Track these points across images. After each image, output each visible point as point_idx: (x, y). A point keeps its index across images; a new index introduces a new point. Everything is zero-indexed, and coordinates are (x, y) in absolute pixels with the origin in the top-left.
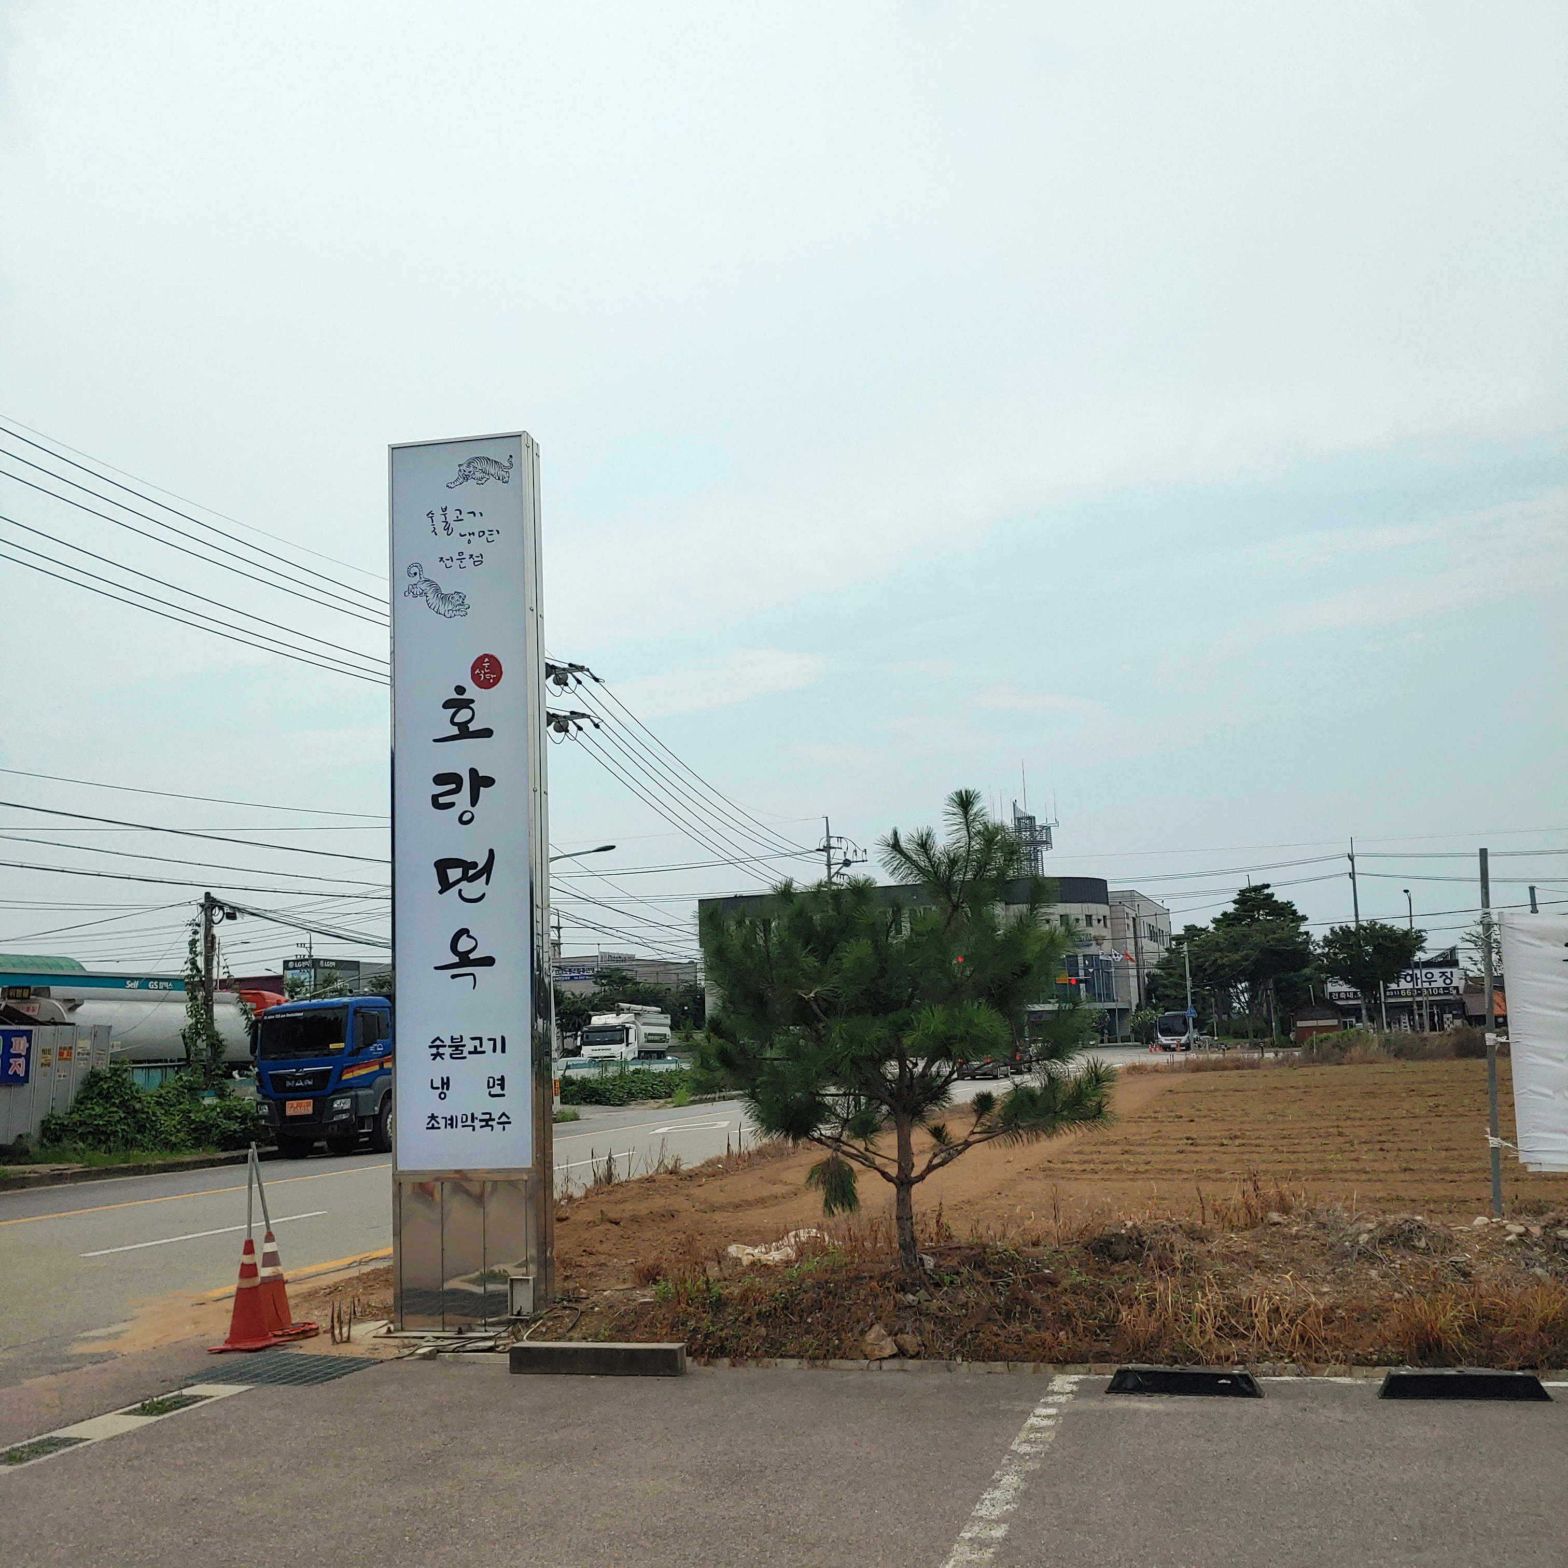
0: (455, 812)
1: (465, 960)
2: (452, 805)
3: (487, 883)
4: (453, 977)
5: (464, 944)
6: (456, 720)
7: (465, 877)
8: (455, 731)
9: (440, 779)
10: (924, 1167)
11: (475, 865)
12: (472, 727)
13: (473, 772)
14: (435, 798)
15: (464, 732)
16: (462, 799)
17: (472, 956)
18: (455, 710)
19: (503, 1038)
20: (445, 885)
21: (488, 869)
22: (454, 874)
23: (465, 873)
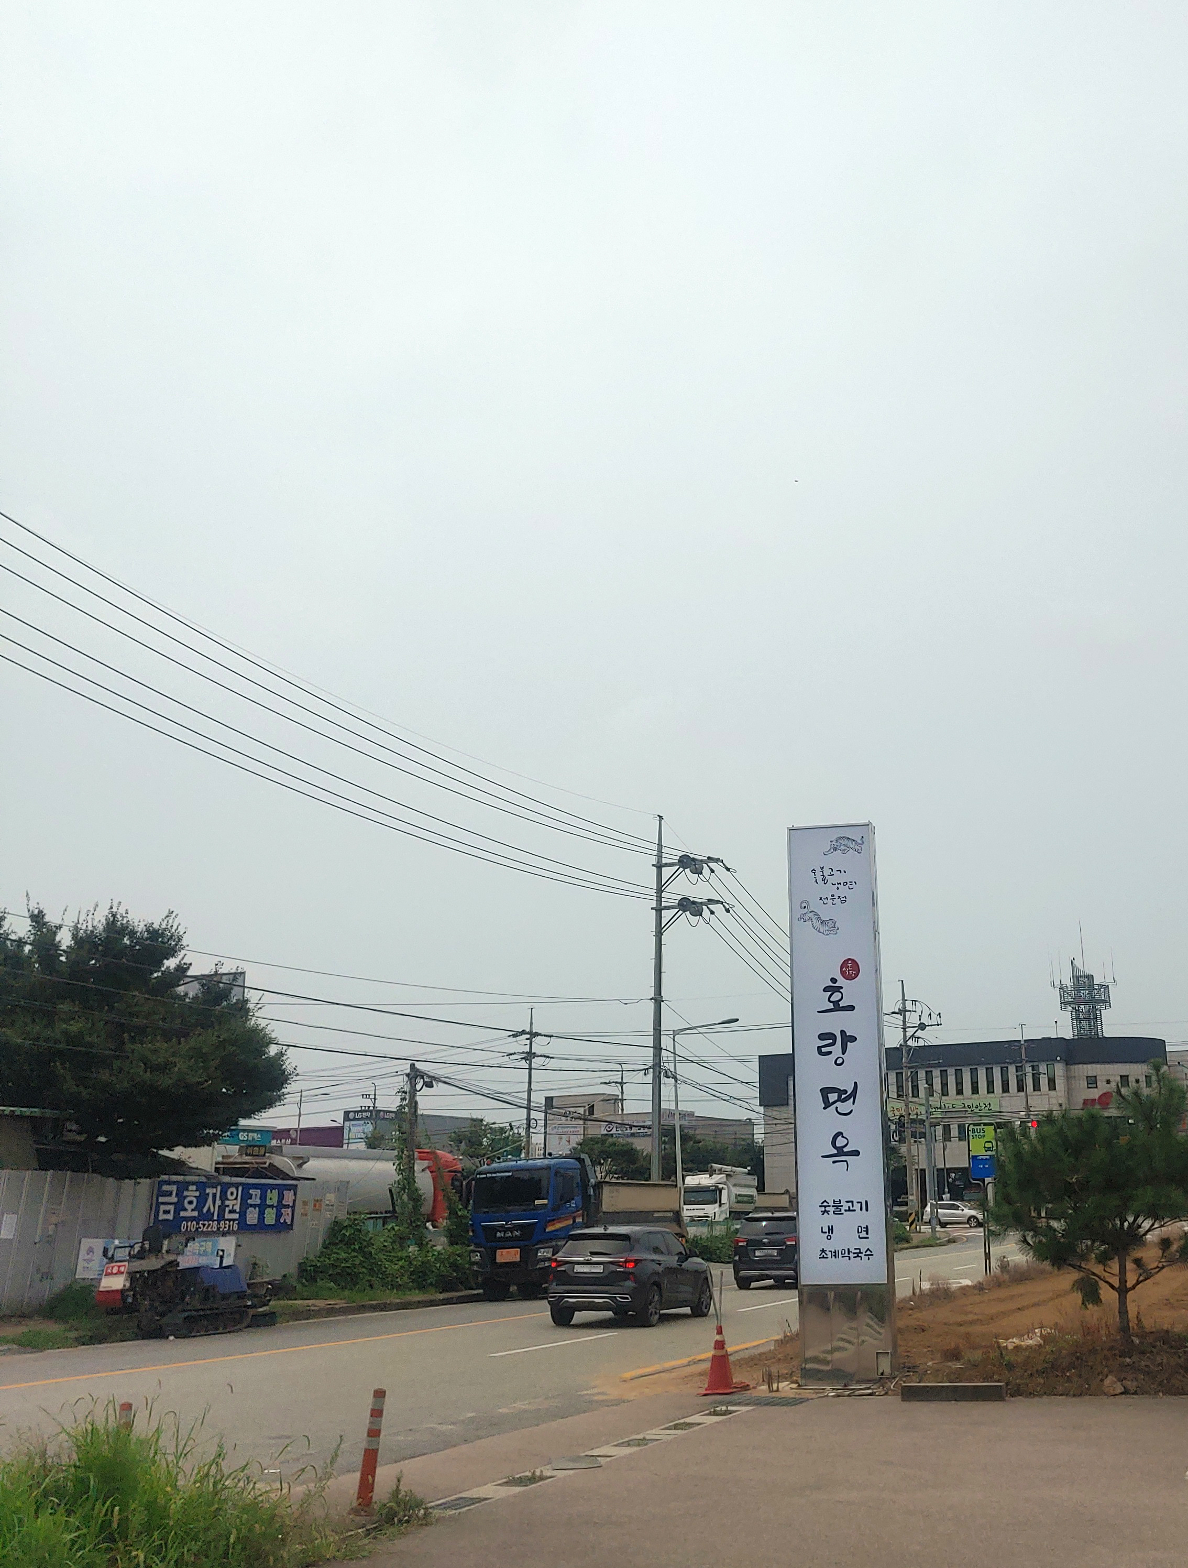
0: (832, 1058)
1: (841, 1152)
2: (830, 1053)
3: (854, 1104)
4: (834, 1162)
5: (840, 1142)
6: (831, 1000)
7: (839, 1100)
8: (831, 1006)
9: (822, 1037)
10: (1134, 1282)
11: (845, 1092)
12: (842, 1004)
13: (843, 1032)
14: (819, 1048)
15: (837, 1007)
16: (837, 1049)
17: (845, 1150)
18: (830, 993)
19: (866, 1202)
20: (827, 1104)
21: (854, 1094)
22: (833, 1097)
23: (839, 1097)
